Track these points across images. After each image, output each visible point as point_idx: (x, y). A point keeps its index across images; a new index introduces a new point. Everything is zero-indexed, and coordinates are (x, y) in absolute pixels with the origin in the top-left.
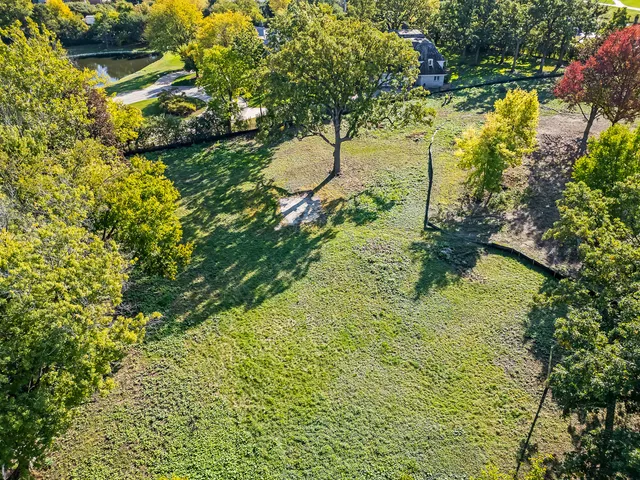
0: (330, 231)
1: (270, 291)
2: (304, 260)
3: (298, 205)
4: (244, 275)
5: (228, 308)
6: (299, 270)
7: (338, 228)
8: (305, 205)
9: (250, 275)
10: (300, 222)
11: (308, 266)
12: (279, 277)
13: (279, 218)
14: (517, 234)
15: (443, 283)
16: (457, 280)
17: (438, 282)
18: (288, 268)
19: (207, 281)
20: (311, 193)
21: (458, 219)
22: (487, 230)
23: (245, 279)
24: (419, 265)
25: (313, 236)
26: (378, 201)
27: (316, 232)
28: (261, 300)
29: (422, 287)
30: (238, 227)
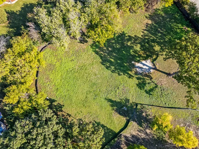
0: (133, 77)
1: (107, 66)
2: (118, 72)
3: (147, 66)
4: (112, 59)
5: (101, 58)
6: (115, 71)
7: (135, 79)
8: (147, 68)
9: (112, 60)
10: (137, 68)
11: (116, 73)
12: (112, 67)
13: (138, 61)
14: (138, 131)
15: (112, 106)
16: (114, 110)
17: (112, 104)
18: (115, 68)
19: (110, 51)
20: (155, 69)
21: (144, 114)
22: (139, 122)
23: (111, 59)
24: (119, 100)
25: (130, 72)
26: (152, 90)
27: (132, 73)
28: (103, 64)
29: (110, 101)
30: (133, 52)
